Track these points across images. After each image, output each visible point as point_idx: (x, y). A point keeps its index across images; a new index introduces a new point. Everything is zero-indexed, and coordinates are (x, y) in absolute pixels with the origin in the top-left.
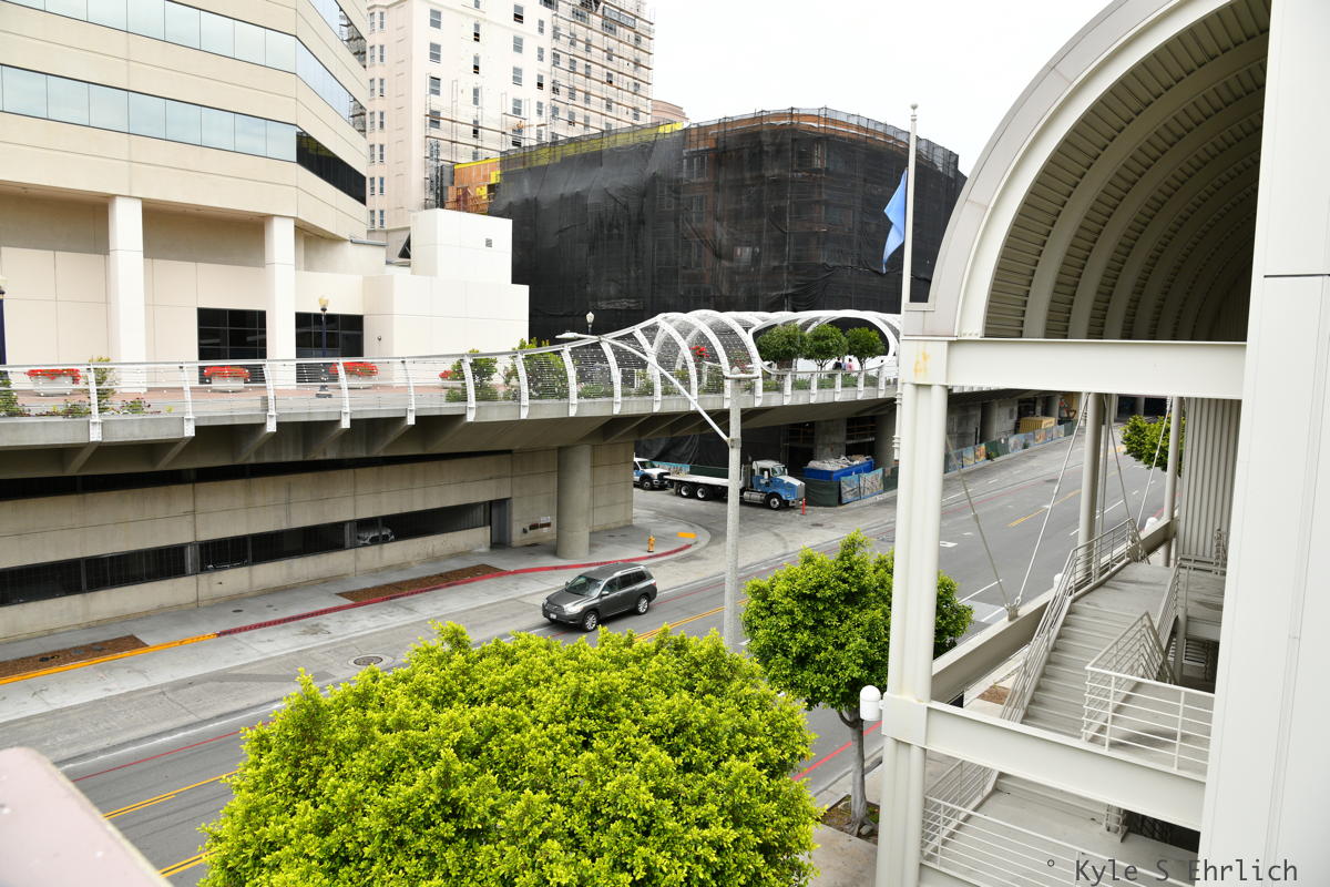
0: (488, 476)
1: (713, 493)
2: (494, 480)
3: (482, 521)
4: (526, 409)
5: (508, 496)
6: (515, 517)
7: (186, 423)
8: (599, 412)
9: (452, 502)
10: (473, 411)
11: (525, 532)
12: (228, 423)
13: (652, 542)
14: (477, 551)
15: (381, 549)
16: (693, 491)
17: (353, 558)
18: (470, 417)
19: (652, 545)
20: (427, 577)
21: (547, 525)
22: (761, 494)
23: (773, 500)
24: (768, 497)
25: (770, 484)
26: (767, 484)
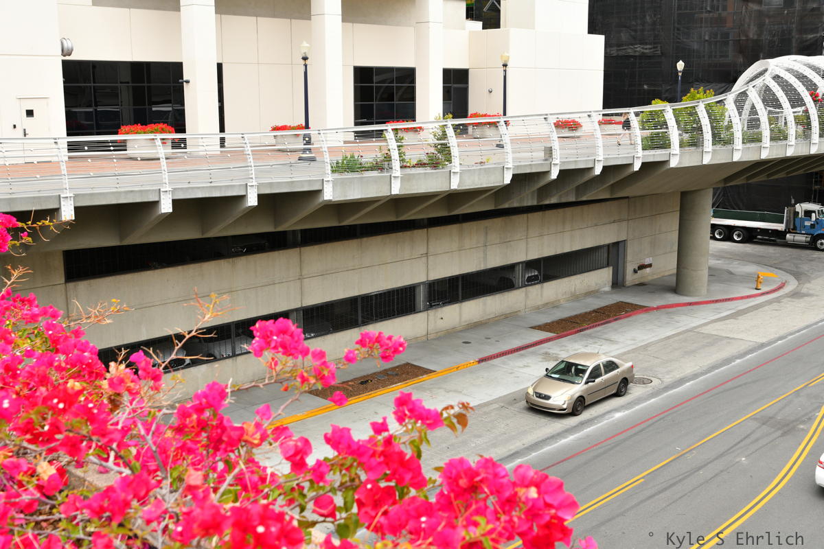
0: (612, 219)
1: (750, 236)
2: (616, 224)
3: (605, 262)
4: (709, 154)
5: (625, 239)
6: (629, 258)
7: (505, 172)
8: (752, 157)
9: (589, 244)
10: (676, 157)
11: (635, 271)
12: (528, 171)
13: (760, 279)
14: (603, 289)
15: (542, 287)
16: (727, 234)
17: (524, 296)
18: (674, 163)
19: (760, 283)
20: (586, 313)
21: (650, 266)
22: (805, 235)
23: (819, 241)
24: (815, 239)
25: (817, 226)
26: (812, 226)
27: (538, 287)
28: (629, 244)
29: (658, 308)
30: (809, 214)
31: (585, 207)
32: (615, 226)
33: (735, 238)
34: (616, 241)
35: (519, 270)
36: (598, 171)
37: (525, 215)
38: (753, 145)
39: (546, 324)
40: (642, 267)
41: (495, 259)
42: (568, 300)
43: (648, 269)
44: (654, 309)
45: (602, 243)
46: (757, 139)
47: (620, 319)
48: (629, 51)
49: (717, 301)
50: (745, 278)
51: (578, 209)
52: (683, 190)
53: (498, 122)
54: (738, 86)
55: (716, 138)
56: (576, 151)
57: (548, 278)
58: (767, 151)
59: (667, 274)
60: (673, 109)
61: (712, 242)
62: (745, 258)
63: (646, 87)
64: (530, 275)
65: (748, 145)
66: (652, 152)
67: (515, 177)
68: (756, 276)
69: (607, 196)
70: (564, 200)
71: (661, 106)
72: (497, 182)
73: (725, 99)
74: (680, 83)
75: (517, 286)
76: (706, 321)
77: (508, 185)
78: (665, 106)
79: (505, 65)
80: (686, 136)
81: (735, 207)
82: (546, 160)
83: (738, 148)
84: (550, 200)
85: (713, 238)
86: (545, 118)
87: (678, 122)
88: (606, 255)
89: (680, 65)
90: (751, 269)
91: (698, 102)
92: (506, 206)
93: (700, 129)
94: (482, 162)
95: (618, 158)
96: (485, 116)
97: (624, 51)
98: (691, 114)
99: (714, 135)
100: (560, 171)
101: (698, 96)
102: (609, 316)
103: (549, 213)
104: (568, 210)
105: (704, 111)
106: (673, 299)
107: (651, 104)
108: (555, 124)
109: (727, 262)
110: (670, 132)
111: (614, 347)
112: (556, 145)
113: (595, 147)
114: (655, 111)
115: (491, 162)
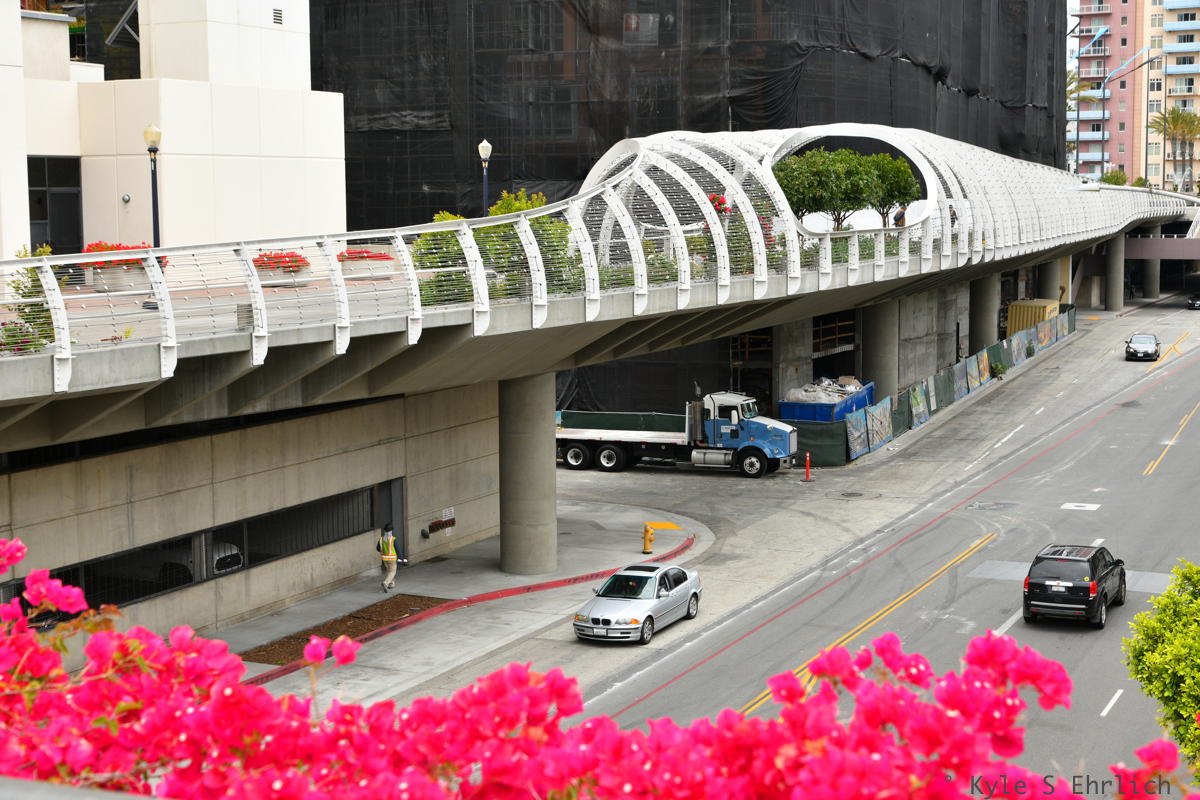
0: (377, 438)
1: (629, 458)
2: (381, 446)
3: (367, 521)
4: (543, 311)
5: (403, 475)
6: (411, 510)
7: (163, 355)
8: (618, 312)
9: (333, 490)
10: (485, 318)
11: (425, 535)
12: (208, 352)
13: (649, 536)
14: (366, 574)
15: (247, 578)
16: (589, 456)
17: (212, 594)
18: (481, 328)
19: (651, 541)
20: (336, 621)
21: (451, 523)
22: (725, 451)
23: (748, 461)
24: (740, 455)
25: (740, 432)
26: (734, 434)
27: (239, 577)
28: (410, 483)
29: (470, 601)
30: (726, 411)
31: (323, 418)
32: (381, 450)
33: (604, 462)
34: (384, 480)
35: (201, 547)
36: (341, 347)
37: (206, 440)
38: (619, 291)
39: (260, 648)
40: (437, 526)
41: (151, 529)
42: (299, 599)
43: (448, 531)
44: (462, 603)
45: (359, 485)
46: (626, 280)
47: (400, 626)
48: (392, 121)
49: (576, 580)
50: (624, 535)
51: (308, 423)
52: (502, 378)
53: (145, 260)
54: (590, 185)
55: (555, 281)
56: (297, 312)
57: (258, 558)
58: (644, 301)
59: (484, 536)
60: (473, 229)
61: (562, 473)
62: (622, 499)
63: (426, 188)
64: (222, 555)
65: (611, 292)
66: (440, 309)
67: (183, 365)
68: (643, 530)
69: (363, 394)
70: (281, 405)
71: (452, 224)
72: (146, 376)
73: (565, 210)
74: (485, 180)
75: (197, 578)
76: (558, 618)
77: (170, 380)
78: (459, 225)
79: (153, 150)
80: (501, 278)
81: (601, 407)
82: (242, 330)
83: (592, 297)
84: (254, 407)
85: (566, 465)
86: (235, 251)
87: (483, 253)
88: (367, 507)
89: (485, 149)
90: (633, 517)
91: (519, 216)
92: (168, 421)
93: (524, 264)
94: (115, 338)
95: (377, 323)
96: (119, 247)
97: (382, 122)
98: (506, 238)
99: (550, 276)
100: (270, 349)
101: (517, 204)
102: (379, 624)
103: (253, 433)
104: (291, 425)
105: (530, 232)
106: (497, 581)
107: (432, 221)
108: (255, 261)
109: (592, 507)
110: (471, 272)
111: (391, 680)
112: (259, 301)
113: (333, 303)
114: (441, 234)
115: (133, 337)
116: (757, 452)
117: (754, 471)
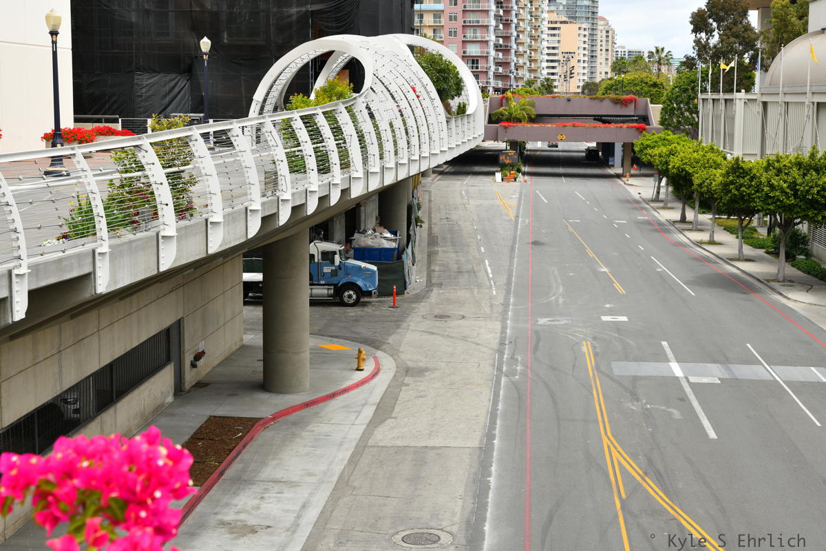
3: (166, 357)
5: (183, 316)
11: (193, 365)
19: (364, 360)
21: (203, 354)
22: (326, 287)
23: (346, 294)
24: (339, 290)
25: (339, 272)
26: (334, 273)
29: (275, 418)
30: (328, 256)
44: (271, 420)
47: (246, 443)
59: (216, 363)
102: (226, 443)
116: (353, 286)
117: (351, 301)
